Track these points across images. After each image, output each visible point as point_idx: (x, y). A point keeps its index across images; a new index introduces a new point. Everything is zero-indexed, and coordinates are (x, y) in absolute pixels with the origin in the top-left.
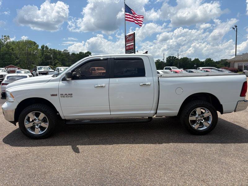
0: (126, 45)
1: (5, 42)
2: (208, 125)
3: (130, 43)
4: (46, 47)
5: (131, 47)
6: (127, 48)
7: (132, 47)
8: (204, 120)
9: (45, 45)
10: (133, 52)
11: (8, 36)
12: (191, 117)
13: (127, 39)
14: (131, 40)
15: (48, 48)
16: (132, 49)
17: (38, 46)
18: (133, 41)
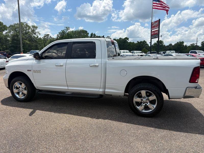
0: (151, 31)
1: (66, 31)
2: (153, 109)
3: (155, 29)
4: (94, 34)
5: (155, 32)
6: (153, 33)
7: (157, 32)
8: (149, 103)
9: (94, 33)
10: (157, 36)
11: (69, 27)
12: (135, 98)
13: (153, 26)
14: (156, 26)
15: (95, 36)
16: (156, 34)
17: (88, 34)
18: (158, 27)
